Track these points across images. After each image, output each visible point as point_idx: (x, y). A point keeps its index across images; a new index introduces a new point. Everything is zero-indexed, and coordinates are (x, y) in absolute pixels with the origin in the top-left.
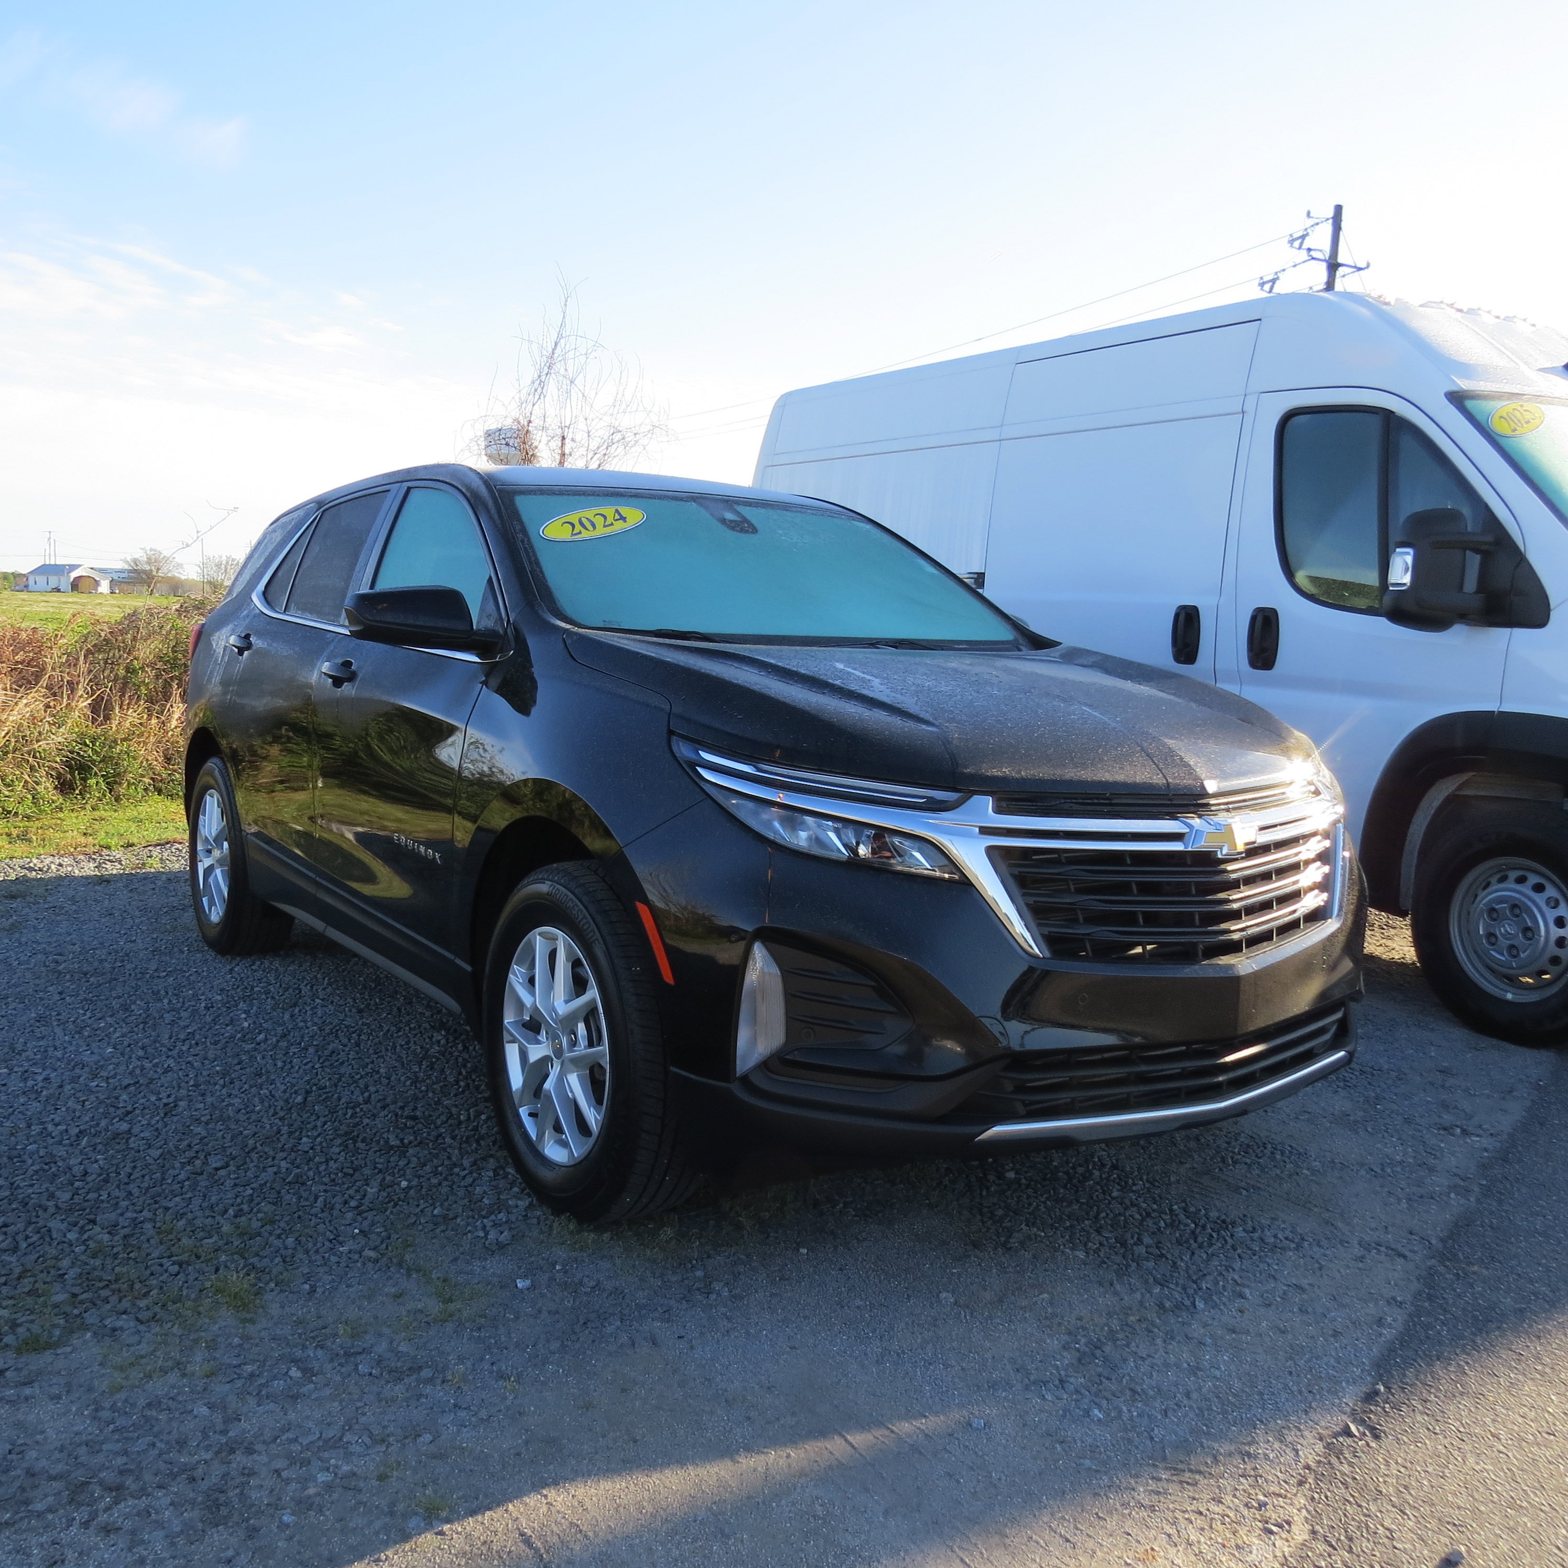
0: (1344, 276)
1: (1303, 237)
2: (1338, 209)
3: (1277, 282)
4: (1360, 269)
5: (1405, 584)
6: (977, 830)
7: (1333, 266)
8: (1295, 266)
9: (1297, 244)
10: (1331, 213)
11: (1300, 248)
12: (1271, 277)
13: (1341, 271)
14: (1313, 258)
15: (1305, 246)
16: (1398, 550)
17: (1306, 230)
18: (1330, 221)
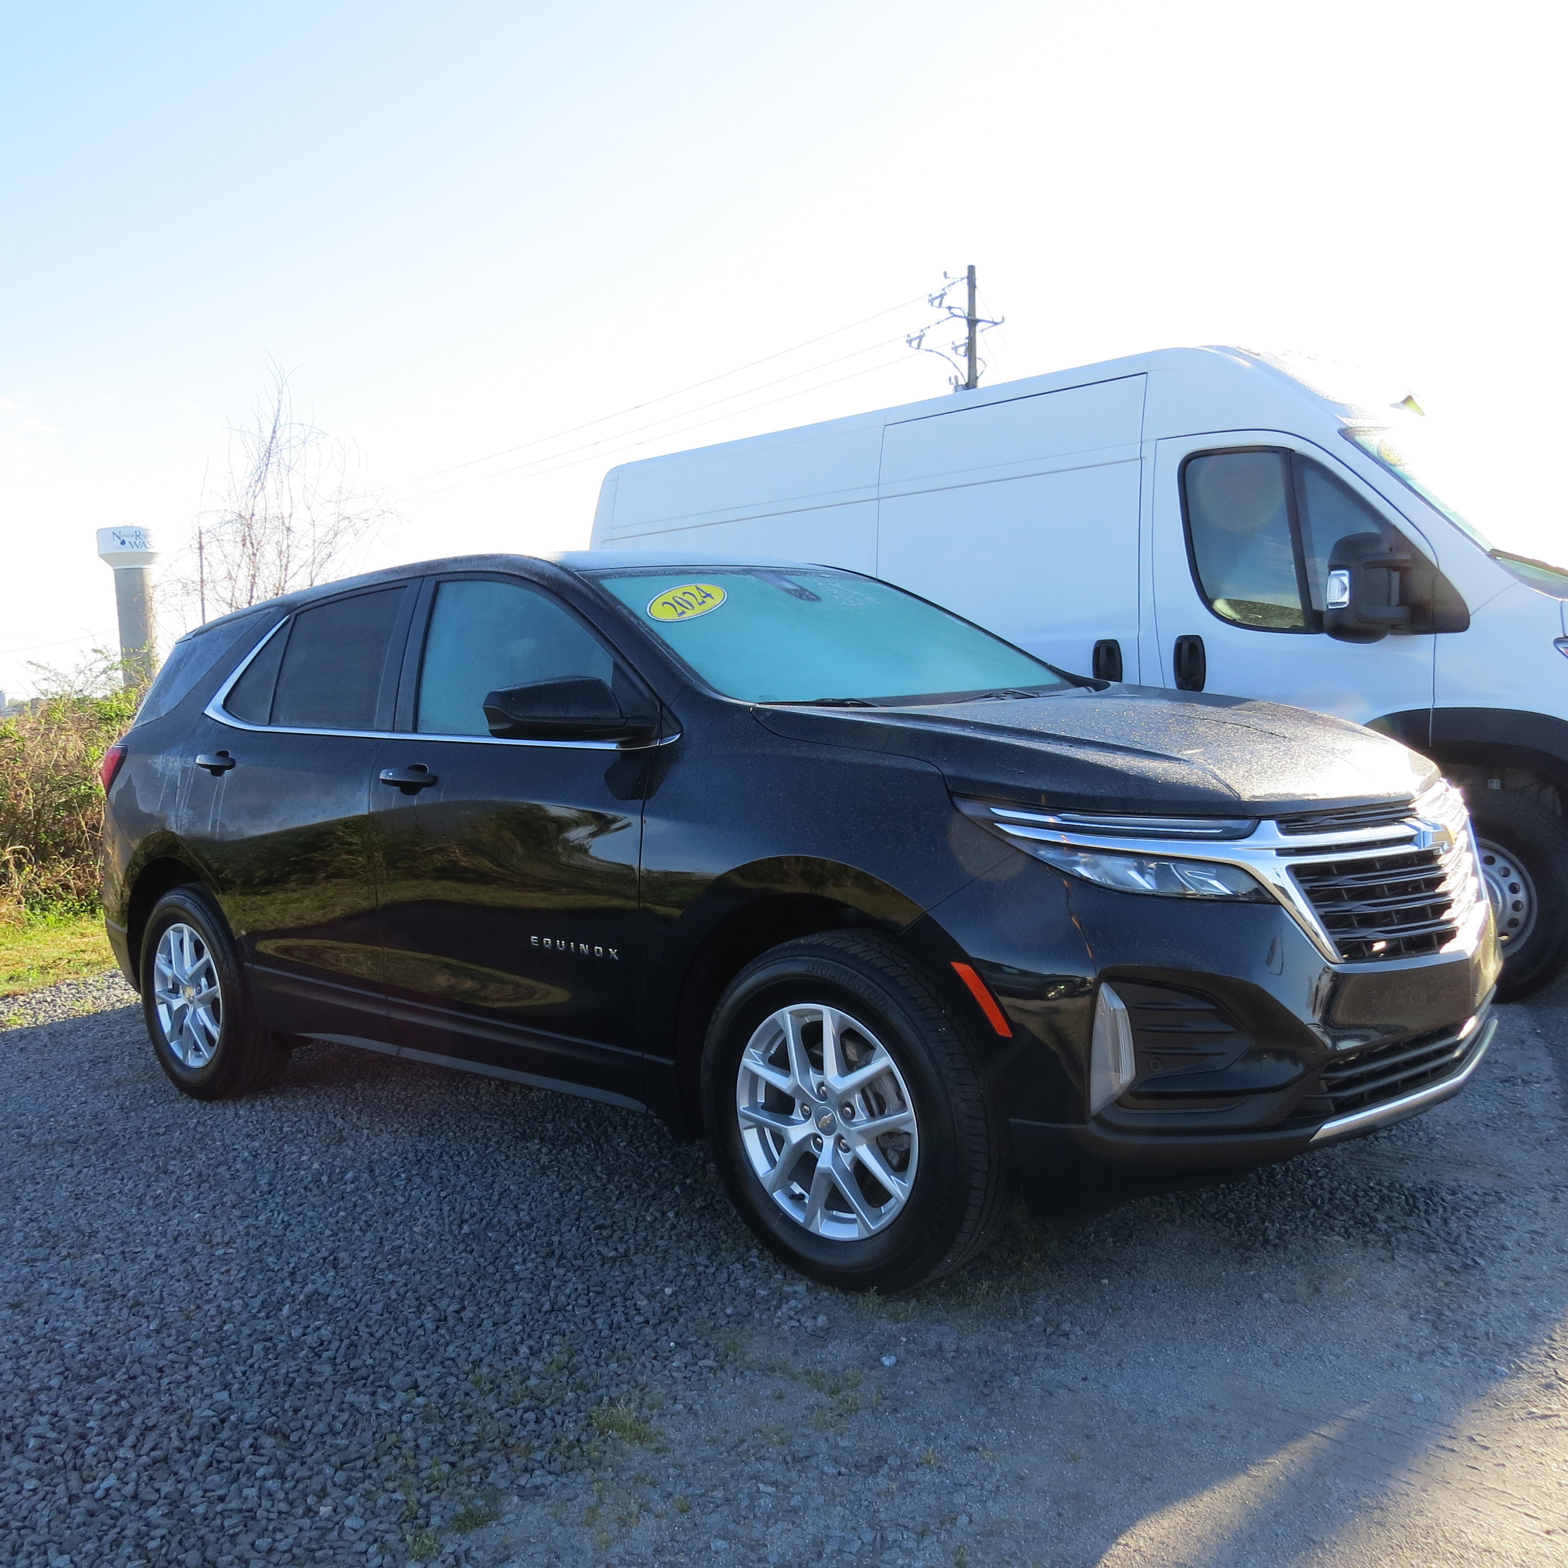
0: (982, 331)
1: (942, 296)
2: (971, 269)
3: (924, 339)
4: (996, 324)
5: (1345, 603)
6: (1274, 852)
7: (972, 323)
8: (938, 323)
9: (937, 302)
10: (965, 274)
11: (940, 306)
12: (917, 335)
13: (979, 326)
14: (955, 316)
15: (946, 303)
17: (944, 289)
18: (966, 281)
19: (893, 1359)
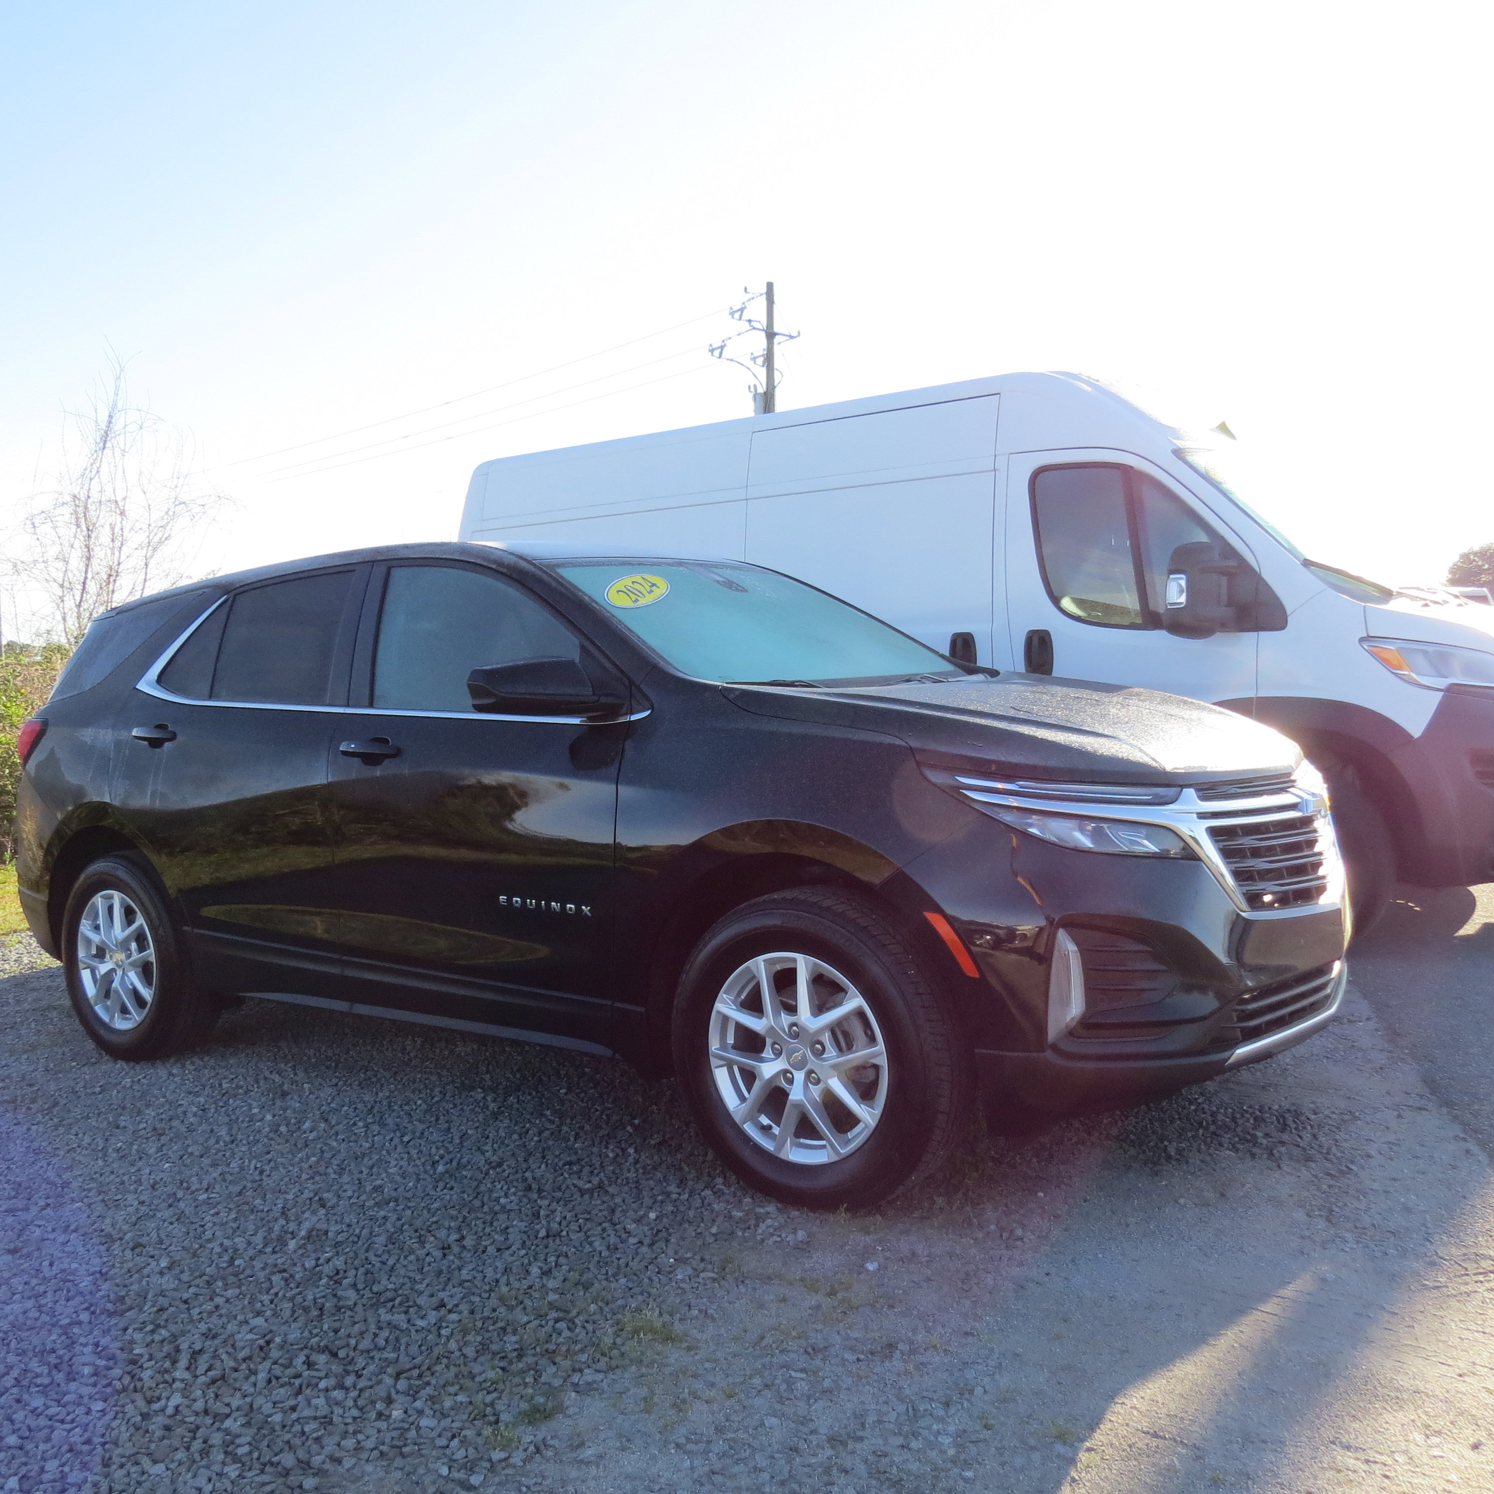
0: (779, 343)
1: (742, 310)
2: (770, 286)
3: (725, 349)
4: (792, 337)
5: (1182, 603)
6: (1195, 816)
7: (771, 335)
8: (739, 335)
9: (737, 315)
10: (764, 290)
11: (740, 319)
12: (719, 345)
13: (777, 339)
14: (754, 328)
15: (746, 316)
16: (1171, 576)
17: (744, 303)
18: (765, 296)
19: (876, 1265)
